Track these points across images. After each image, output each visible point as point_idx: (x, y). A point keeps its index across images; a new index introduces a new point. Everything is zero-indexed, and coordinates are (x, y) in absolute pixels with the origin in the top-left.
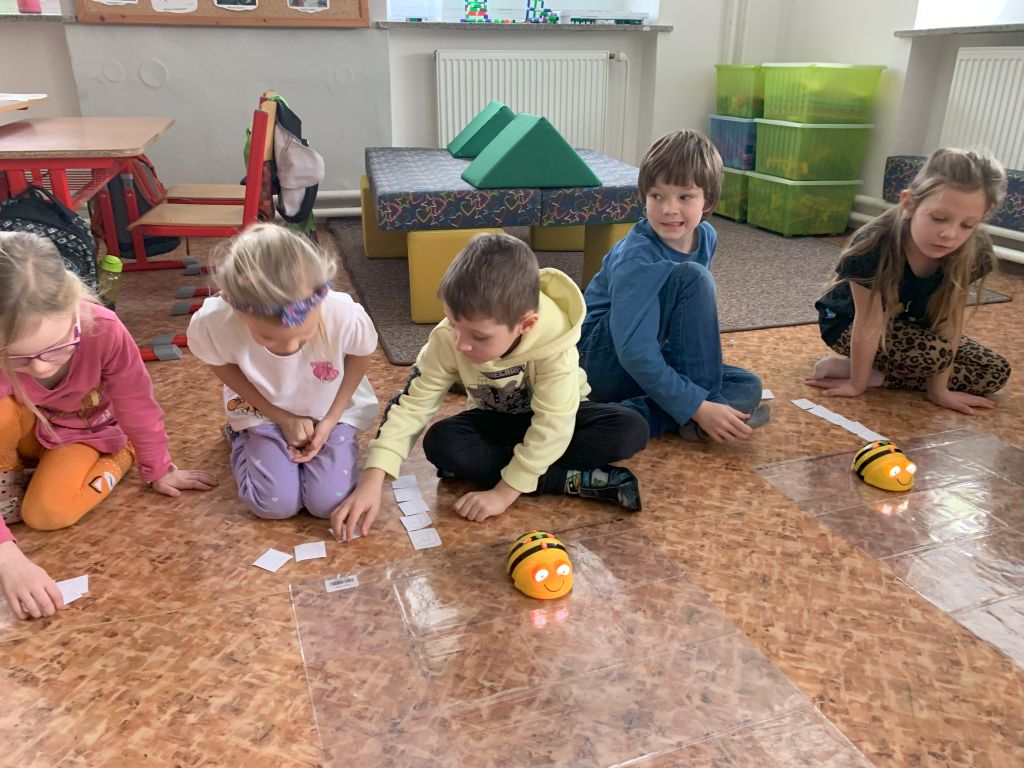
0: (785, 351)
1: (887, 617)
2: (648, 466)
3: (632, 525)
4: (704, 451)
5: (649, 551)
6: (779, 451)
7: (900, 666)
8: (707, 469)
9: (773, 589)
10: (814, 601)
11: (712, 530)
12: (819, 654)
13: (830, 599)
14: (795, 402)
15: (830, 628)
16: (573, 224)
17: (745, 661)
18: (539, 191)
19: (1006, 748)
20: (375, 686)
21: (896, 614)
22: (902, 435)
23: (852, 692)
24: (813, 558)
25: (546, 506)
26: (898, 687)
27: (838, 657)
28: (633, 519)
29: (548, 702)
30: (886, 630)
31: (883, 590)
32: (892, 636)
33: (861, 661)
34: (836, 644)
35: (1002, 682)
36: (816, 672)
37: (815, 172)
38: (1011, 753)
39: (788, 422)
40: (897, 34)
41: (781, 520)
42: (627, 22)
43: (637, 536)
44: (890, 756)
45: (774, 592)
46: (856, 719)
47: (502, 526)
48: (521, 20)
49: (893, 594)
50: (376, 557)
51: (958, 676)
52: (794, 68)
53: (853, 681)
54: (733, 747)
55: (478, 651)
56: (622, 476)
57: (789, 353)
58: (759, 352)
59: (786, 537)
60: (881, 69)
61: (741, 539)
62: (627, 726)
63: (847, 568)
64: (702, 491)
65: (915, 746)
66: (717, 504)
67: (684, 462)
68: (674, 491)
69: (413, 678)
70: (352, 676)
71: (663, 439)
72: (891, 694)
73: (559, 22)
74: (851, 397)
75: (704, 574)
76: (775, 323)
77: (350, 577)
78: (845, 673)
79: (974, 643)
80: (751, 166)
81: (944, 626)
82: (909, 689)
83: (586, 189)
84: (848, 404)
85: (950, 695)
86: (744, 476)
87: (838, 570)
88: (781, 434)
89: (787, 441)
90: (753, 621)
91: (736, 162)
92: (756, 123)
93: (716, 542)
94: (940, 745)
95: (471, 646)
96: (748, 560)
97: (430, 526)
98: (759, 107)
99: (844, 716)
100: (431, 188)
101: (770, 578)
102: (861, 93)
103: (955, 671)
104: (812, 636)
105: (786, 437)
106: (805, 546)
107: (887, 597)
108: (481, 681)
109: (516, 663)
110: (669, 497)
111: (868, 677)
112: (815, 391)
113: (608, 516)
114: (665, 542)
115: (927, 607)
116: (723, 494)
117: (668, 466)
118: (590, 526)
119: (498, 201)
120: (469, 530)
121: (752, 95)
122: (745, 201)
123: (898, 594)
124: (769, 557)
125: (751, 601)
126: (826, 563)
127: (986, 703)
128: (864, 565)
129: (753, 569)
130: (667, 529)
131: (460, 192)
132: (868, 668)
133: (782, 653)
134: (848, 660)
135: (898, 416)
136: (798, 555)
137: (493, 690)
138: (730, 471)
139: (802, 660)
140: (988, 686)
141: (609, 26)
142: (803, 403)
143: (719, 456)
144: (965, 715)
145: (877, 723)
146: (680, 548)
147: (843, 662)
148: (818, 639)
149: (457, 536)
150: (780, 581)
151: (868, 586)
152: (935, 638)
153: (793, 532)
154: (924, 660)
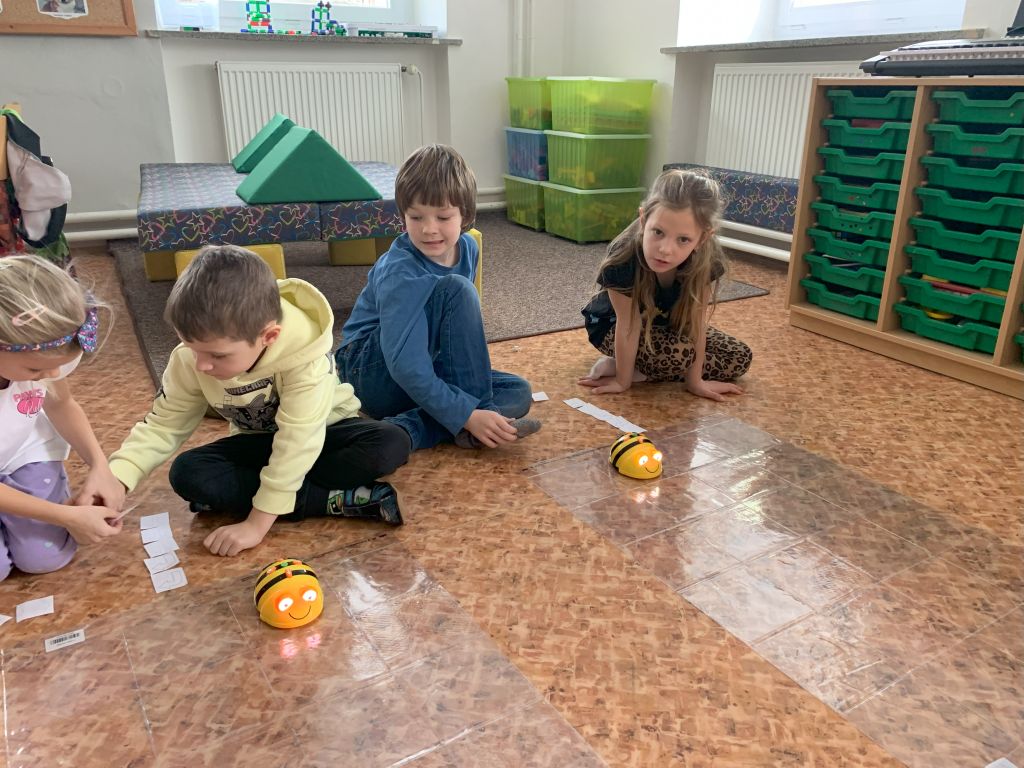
0: (565, 353)
1: (622, 601)
2: (420, 478)
3: (394, 539)
4: (476, 457)
5: (407, 565)
6: (546, 450)
7: (628, 647)
8: (475, 474)
9: (522, 587)
10: (558, 594)
11: (472, 535)
12: (557, 646)
13: (574, 591)
14: (567, 402)
15: (569, 619)
16: (356, 238)
17: (485, 663)
18: (317, 206)
19: (711, 712)
20: (86, 749)
21: (632, 598)
22: (660, 425)
23: (581, 679)
24: (563, 551)
25: (307, 531)
26: (623, 668)
27: (574, 646)
28: (396, 533)
29: (279, 735)
30: (620, 614)
31: (622, 575)
32: (625, 618)
33: (594, 647)
34: (572, 634)
35: (716, 649)
36: (551, 664)
37: (602, 180)
38: (715, 717)
39: (558, 421)
40: (663, 51)
41: (538, 517)
42: (417, 35)
43: (397, 550)
44: (607, 736)
45: (522, 590)
46: (581, 705)
47: (258, 557)
48: (307, 31)
49: (632, 578)
50: (109, 607)
51: (677, 648)
52: (576, 82)
53: (585, 669)
54: (461, 753)
55: (211, 693)
56: (383, 491)
57: (569, 355)
58: (541, 356)
59: (540, 534)
60: (652, 83)
61: (498, 541)
62: (358, 747)
63: (593, 558)
64: (468, 497)
65: (630, 723)
66: (480, 508)
67: (456, 470)
68: (441, 500)
69: (130, 734)
70: (61, 741)
71: (438, 449)
72: (616, 675)
73: (347, 34)
74: (618, 393)
75: (458, 580)
76: (559, 327)
77: (75, 632)
78: (577, 661)
79: (695, 615)
80: (545, 176)
81: (671, 603)
82: (633, 668)
83: (366, 203)
84: (615, 399)
85: (668, 668)
86: (509, 477)
87: (585, 561)
88: (550, 434)
89: (555, 439)
90: (498, 621)
91: (532, 172)
92: (545, 135)
93: (475, 547)
94: (653, 717)
95: (203, 689)
96: (502, 561)
97: (177, 566)
98: (547, 120)
99: (571, 704)
100: (199, 205)
101: (521, 577)
102: (636, 105)
103: (675, 645)
104: (552, 629)
105: (554, 436)
106: (557, 541)
107: (625, 582)
108: (208, 725)
109: (249, 700)
110: (435, 507)
111: (598, 662)
112: (586, 390)
113: (371, 533)
114: (424, 553)
115: (659, 587)
116: (487, 497)
117: (440, 476)
118: (351, 546)
119: (272, 217)
120: (219, 567)
121: (540, 108)
122: (542, 211)
123: (635, 578)
124: (522, 556)
125: (500, 601)
126: (575, 555)
127: (698, 670)
128: (609, 554)
129: (506, 570)
130: (429, 539)
131: (229, 209)
132: (599, 653)
133: (522, 650)
134: (581, 648)
135: (658, 408)
136: (549, 551)
137: (220, 732)
138: (497, 474)
139: (539, 654)
140: (703, 654)
141: (398, 38)
142: (573, 403)
143: (490, 460)
144: (679, 685)
145: (601, 705)
146: (438, 556)
147: (577, 650)
148: (558, 632)
149: (205, 573)
150: (529, 578)
151: (610, 573)
152: (661, 615)
153: (548, 528)
154: (651, 638)
